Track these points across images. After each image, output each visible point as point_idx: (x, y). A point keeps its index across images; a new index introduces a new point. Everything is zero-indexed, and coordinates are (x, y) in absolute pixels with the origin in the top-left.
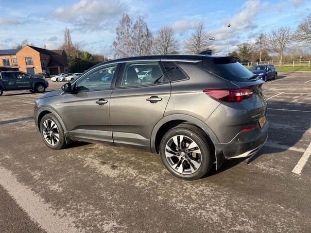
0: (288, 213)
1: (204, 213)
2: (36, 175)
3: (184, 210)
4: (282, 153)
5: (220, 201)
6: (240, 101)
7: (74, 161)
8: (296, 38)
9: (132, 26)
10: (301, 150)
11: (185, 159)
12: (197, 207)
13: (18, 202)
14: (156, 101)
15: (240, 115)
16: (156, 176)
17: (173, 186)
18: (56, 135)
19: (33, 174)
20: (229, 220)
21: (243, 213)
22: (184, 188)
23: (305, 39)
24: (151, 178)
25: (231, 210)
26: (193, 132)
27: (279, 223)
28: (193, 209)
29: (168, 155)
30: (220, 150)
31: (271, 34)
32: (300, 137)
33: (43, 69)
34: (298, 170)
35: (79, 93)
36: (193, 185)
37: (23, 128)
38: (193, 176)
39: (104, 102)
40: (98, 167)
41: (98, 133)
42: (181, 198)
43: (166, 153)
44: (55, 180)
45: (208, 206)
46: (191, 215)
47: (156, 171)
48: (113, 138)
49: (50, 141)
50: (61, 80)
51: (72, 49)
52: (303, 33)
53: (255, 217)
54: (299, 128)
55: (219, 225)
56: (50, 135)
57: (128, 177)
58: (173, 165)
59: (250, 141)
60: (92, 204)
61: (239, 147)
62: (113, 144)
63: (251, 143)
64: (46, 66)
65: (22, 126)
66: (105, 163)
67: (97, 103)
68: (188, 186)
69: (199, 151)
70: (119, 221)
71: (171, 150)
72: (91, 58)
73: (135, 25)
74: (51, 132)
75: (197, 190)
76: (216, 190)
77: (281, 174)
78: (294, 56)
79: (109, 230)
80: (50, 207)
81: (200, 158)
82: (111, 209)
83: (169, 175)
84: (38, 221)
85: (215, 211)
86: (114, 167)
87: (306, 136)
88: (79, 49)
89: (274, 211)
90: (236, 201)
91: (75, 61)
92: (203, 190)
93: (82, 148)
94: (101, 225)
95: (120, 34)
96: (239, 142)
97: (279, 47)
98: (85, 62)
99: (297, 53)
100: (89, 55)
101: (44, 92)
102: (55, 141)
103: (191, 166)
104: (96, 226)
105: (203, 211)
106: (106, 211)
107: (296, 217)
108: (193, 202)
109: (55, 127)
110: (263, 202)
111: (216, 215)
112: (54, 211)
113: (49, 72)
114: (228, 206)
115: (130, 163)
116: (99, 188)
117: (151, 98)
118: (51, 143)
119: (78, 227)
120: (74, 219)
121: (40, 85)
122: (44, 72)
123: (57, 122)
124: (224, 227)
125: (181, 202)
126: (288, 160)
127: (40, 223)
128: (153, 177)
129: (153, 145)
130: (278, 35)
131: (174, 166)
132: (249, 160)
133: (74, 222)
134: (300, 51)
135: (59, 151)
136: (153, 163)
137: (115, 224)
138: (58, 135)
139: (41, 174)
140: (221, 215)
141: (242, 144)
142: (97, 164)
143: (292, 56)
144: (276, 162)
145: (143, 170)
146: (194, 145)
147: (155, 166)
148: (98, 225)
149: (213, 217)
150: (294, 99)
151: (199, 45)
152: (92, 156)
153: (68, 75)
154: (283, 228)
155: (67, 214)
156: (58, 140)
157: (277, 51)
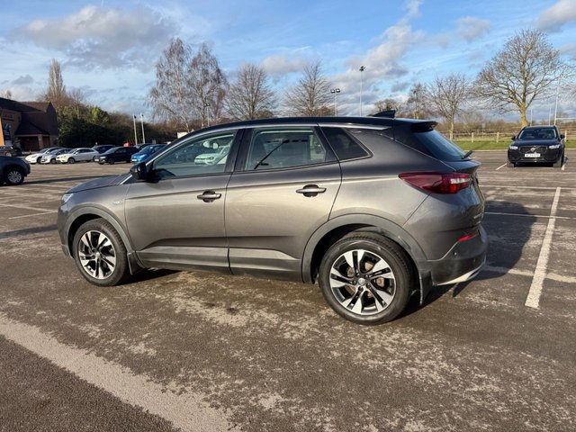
0: (540, 362)
1: (416, 372)
2: (91, 330)
3: (382, 370)
4: (501, 279)
5: (433, 353)
6: (456, 192)
7: (152, 304)
8: (476, 94)
9: (189, 61)
10: (527, 273)
11: (365, 289)
12: (401, 363)
13: (82, 376)
14: (315, 194)
15: (455, 215)
16: (313, 321)
17: (349, 335)
18: (110, 258)
19: (83, 329)
20: (459, 378)
21: (475, 368)
22: (369, 337)
23: (490, 95)
24: (305, 325)
25: (456, 364)
26: (381, 244)
27: (533, 377)
28: (396, 367)
29: (335, 284)
30: (428, 271)
31: (435, 86)
32: (520, 254)
33: (6, 138)
34: (533, 301)
35: (160, 182)
36: (381, 331)
37: (14, 250)
38: (380, 316)
39: (214, 196)
40: (203, 311)
41: (199, 251)
42: (370, 352)
43: (331, 280)
44: (135, 337)
45: (417, 361)
46: (397, 376)
47: (310, 313)
48: (228, 260)
49: (95, 272)
50: (48, 161)
51: (66, 101)
52: (487, 86)
53: (495, 371)
54: (514, 241)
55: (447, 387)
56: (96, 260)
57: (266, 325)
58: (343, 301)
59: (472, 256)
60: (223, 370)
61: (456, 266)
62: (230, 271)
63: (473, 259)
64: (12, 134)
65: (12, 247)
66: (213, 305)
67: (199, 197)
68: (373, 333)
69: (391, 276)
70: (283, 392)
71: (339, 275)
72: (106, 119)
73: (195, 60)
74: (98, 254)
75: (390, 339)
76: (420, 337)
77: (510, 309)
78: (469, 125)
79: (273, 406)
80: (148, 381)
81: (393, 287)
82: (262, 376)
83: (335, 318)
84: (137, 403)
85: (432, 367)
86: (232, 311)
87: (528, 251)
88: (82, 102)
89: (520, 361)
90: (458, 351)
91: (73, 124)
92: (400, 338)
93: (157, 283)
94: (256, 400)
95: (164, 75)
96: (457, 258)
97: (449, 109)
98: (92, 126)
99: (475, 120)
100: (102, 114)
101: (20, 183)
102: (106, 270)
103: (377, 301)
104: (246, 403)
105: (413, 369)
106: (254, 379)
107: (554, 367)
108: (392, 356)
109: (108, 243)
110: (499, 350)
111: (435, 373)
112: (160, 386)
113: (18, 145)
114: (449, 358)
115: (259, 304)
116: (222, 345)
117: (304, 188)
118: (97, 274)
119: (217, 407)
120: (203, 396)
121: (12, 170)
122: (9, 144)
123: (111, 234)
124: (454, 388)
125: (373, 357)
126: (513, 288)
127: (143, 405)
128: (308, 323)
129: (307, 268)
130: (446, 87)
131: (346, 303)
132: (455, 291)
133: (206, 400)
134: (479, 115)
135: (112, 289)
136: (297, 301)
137: (278, 397)
138: (113, 259)
139: (100, 328)
140: (443, 373)
141: (461, 261)
142: (199, 308)
143: (465, 123)
144: (497, 293)
145: (287, 314)
146: (382, 264)
147: (305, 306)
148: (250, 401)
149: (432, 376)
150: (489, 196)
151: (311, 100)
152: (181, 294)
153: (63, 152)
154: (541, 384)
155: (187, 389)
156: (112, 269)
157: (445, 115)
